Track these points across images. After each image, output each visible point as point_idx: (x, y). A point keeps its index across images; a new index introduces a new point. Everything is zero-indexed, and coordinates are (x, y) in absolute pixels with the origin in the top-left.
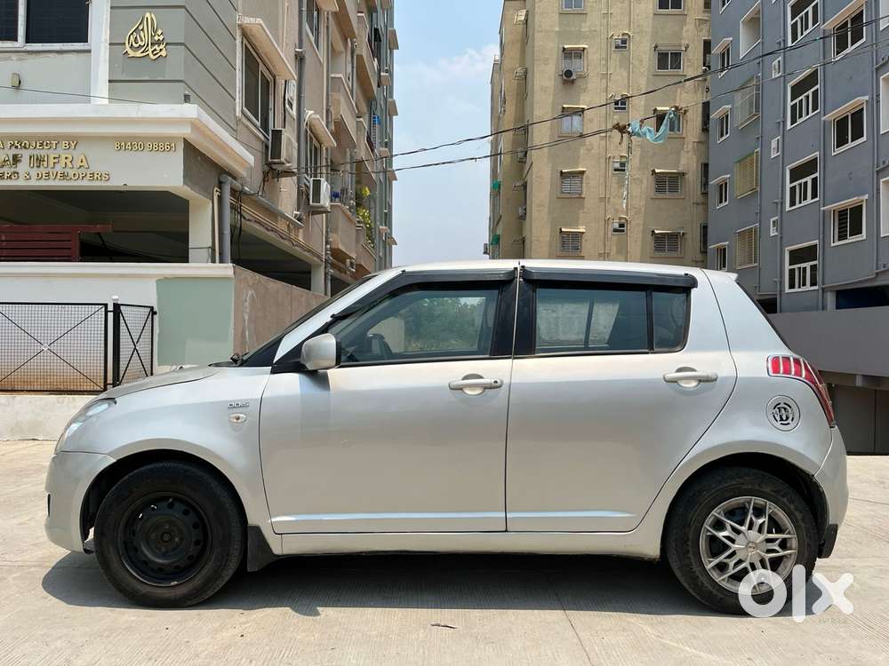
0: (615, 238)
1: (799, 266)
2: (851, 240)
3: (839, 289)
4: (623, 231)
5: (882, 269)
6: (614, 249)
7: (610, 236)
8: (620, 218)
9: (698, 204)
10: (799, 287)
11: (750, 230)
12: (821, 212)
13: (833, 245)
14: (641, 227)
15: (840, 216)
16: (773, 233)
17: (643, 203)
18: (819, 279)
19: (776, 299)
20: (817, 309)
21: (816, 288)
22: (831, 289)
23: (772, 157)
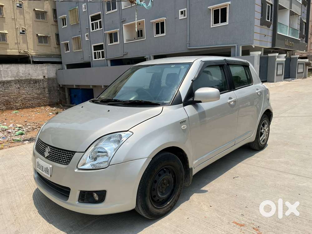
0: (21, 36)
1: (97, 51)
2: (114, 43)
3: (111, 59)
4: (24, 34)
5: (125, 53)
6: (21, 41)
7: (19, 35)
8: (22, 28)
9: (53, 25)
10: (98, 58)
11: (78, 37)
12: (104, 34)
13: (108, 45)
14: (32, 32)
15: (110, 35)
16: (87, 39)
17: (31, 22)
18: (105, 55)
19: (90, 62)
20: (105, 66)
21: (104, 59)
22: (109, 59)
23: (83, 11)
